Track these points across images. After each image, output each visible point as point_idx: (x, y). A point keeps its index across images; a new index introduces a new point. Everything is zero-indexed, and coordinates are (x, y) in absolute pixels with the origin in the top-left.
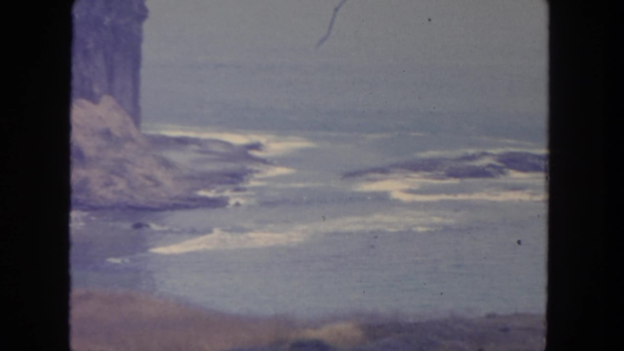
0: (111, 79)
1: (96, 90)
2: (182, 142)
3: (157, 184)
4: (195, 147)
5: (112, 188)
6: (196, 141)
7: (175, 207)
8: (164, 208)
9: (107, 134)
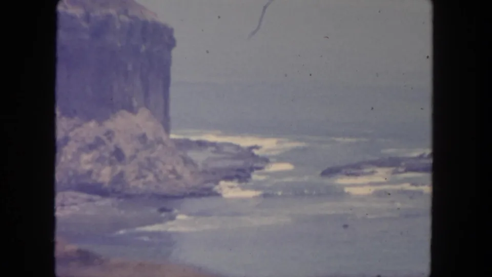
0: (146, 95)
1: (135, 104)
2: (201, 144)
3: (179, 177)
4: (213, 149)
5: (142, 180)
6: (213, 144)
7: (193, 195)
8: (183, 196)
9: (143, 138)
